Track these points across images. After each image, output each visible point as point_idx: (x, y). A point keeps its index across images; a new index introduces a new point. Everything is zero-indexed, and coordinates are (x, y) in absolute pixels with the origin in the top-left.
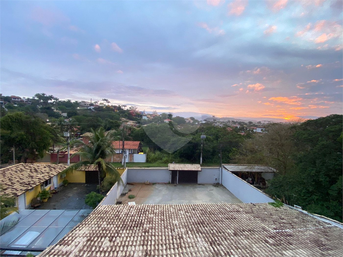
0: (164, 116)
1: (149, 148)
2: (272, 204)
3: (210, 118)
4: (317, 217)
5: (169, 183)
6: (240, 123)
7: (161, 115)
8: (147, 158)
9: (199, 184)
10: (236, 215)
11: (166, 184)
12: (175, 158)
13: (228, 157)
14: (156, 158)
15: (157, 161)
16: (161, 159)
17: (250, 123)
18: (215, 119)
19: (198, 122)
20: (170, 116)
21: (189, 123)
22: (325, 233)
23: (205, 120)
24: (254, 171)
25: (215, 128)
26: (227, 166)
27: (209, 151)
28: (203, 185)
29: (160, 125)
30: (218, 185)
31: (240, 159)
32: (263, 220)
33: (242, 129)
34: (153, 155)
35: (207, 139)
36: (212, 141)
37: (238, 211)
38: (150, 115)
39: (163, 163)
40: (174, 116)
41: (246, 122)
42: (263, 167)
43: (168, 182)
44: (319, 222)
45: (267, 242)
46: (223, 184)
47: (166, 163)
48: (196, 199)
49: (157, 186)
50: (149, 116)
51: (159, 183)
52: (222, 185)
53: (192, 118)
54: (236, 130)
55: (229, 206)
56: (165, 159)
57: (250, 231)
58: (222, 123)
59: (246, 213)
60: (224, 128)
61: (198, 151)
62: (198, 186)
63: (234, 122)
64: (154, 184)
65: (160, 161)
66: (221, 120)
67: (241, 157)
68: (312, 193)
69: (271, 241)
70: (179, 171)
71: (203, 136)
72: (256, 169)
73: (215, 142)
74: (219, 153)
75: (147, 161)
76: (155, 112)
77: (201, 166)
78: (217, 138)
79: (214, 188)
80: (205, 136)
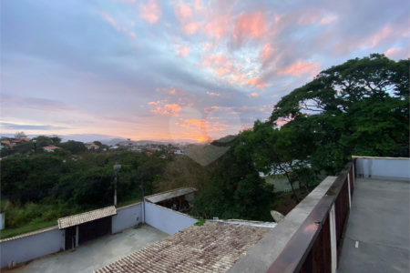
0: (43, 141)
1: (11, 200)
2: (197, 224)
3: (124, 142)
4: (229, 222)
5: (61, 251)
6: (160, 146)
7: (35, 139)
8: (6, 221)
9: (115, 234)
10: (166, 252)
11: (53, 254)
12: (69, 207)
13: (151, 187)
14: (28, 216)
15: (30, 221)
16: (40, 215)
17: (170, 145)
18: (131, 143)
19: (107, 147)
20: (56, 140)
21: (93, 149)
22: (237, 233)
23: (117, 145)
24: (178, 195)
25: (132, 153)
26: (150, 198)
27: (126, 185)
28: (120, 232)
29: (35, 156)
30: (141, 225)
31: (164, 186)
32: (192, 244)
33: (163, 152)
34: (21, 212)
35: (123, 170)
36: (130, 171)
37: (168, 247)
38: (8, 139)
39: (45, 221)
40: (63, 141)
41: (166, 144)
42: (186, 189)
43: (58, 250)
44: (232, 226)
45: (198, 264)
46: (148, 222)
47: (53, 219)
48: (111, 256)
49: (35, 265)
50: (8, 142)
51: (39, 259)
52: (145, 224)
53: (97, 143)
54: (157, 154)
55: (157, 245)
56: (48, 214)
57: (182, 262)
58: (139, 147)
59: (176, 244)
60: (143, 153)
61: (110, 187)
62: (112, 237)
63: (154, 146)
64: (27, 263)
65: (37, 219)
66: (138, 144)
67: (165, 184)
68: (223, 202)
69: (201, 262)
70: (80, 225)
71: (117, 166)
72: (180, 192)
73: (133, 171)
74: (140, 184)
75: (7, 226)
76: (20, 135)
77: (116, 207)
78: (136, 165)
79: (136, 231)
80: (120, 166)
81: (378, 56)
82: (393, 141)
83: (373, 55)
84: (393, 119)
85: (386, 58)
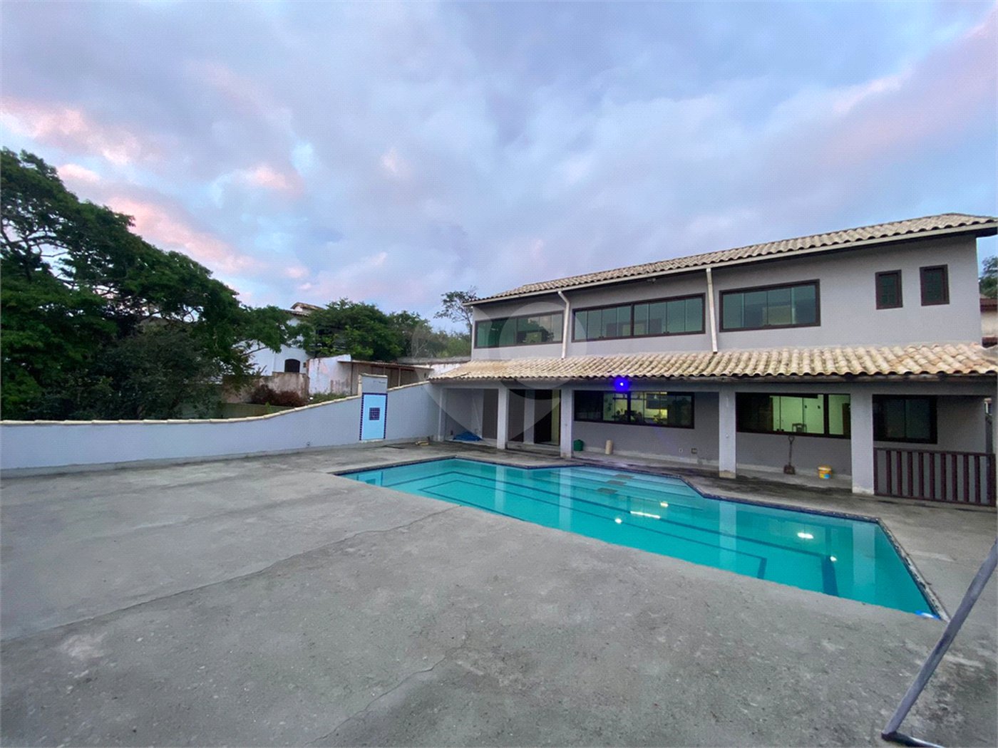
81: (40, 163)
82: (31, 381)
83: (31, 158)
84: (42, 327)
85: (57, 180)
